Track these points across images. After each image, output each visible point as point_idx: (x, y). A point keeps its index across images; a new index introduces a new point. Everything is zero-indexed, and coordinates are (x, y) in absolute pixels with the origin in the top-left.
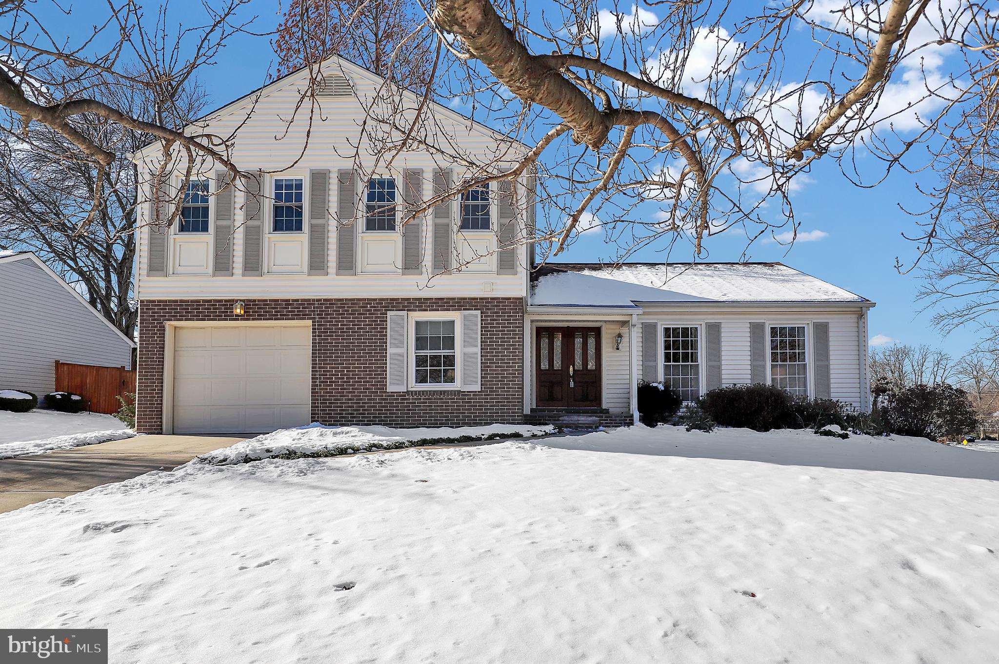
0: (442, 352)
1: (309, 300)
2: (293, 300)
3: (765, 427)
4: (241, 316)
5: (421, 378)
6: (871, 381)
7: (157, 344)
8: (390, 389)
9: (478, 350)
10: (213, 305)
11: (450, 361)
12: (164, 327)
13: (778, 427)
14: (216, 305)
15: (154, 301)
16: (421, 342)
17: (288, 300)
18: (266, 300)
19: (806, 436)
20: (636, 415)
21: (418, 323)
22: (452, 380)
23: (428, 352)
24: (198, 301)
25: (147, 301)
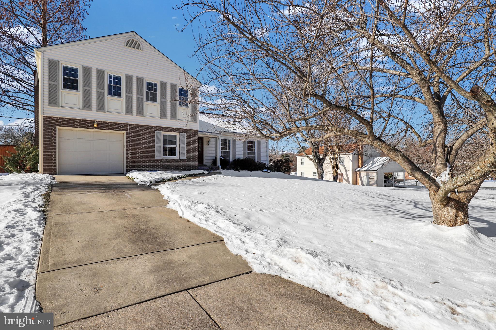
0: (172, 146)
1: (125, 124)
2: (118, 123)
3: (251, 171)
4: (96, 127)
5: (165, 154)
6: (269, 158)
7: (53, 136)
8: (156, 158)
9: (185, 146)
10: (82, 122)
11: (175, 149)
12: (56, 129)
13: (254, 170)
14: (83, 122)
15: (51, 117)
16: (165, 142)
17: (116, 123)
18: (107, 122)
19: (260, 172)
20: (220, 167)
21: (164, 135)
22: (175, 155)
23: (167, 146)
24: (75, 119)
25: (47, 116)
